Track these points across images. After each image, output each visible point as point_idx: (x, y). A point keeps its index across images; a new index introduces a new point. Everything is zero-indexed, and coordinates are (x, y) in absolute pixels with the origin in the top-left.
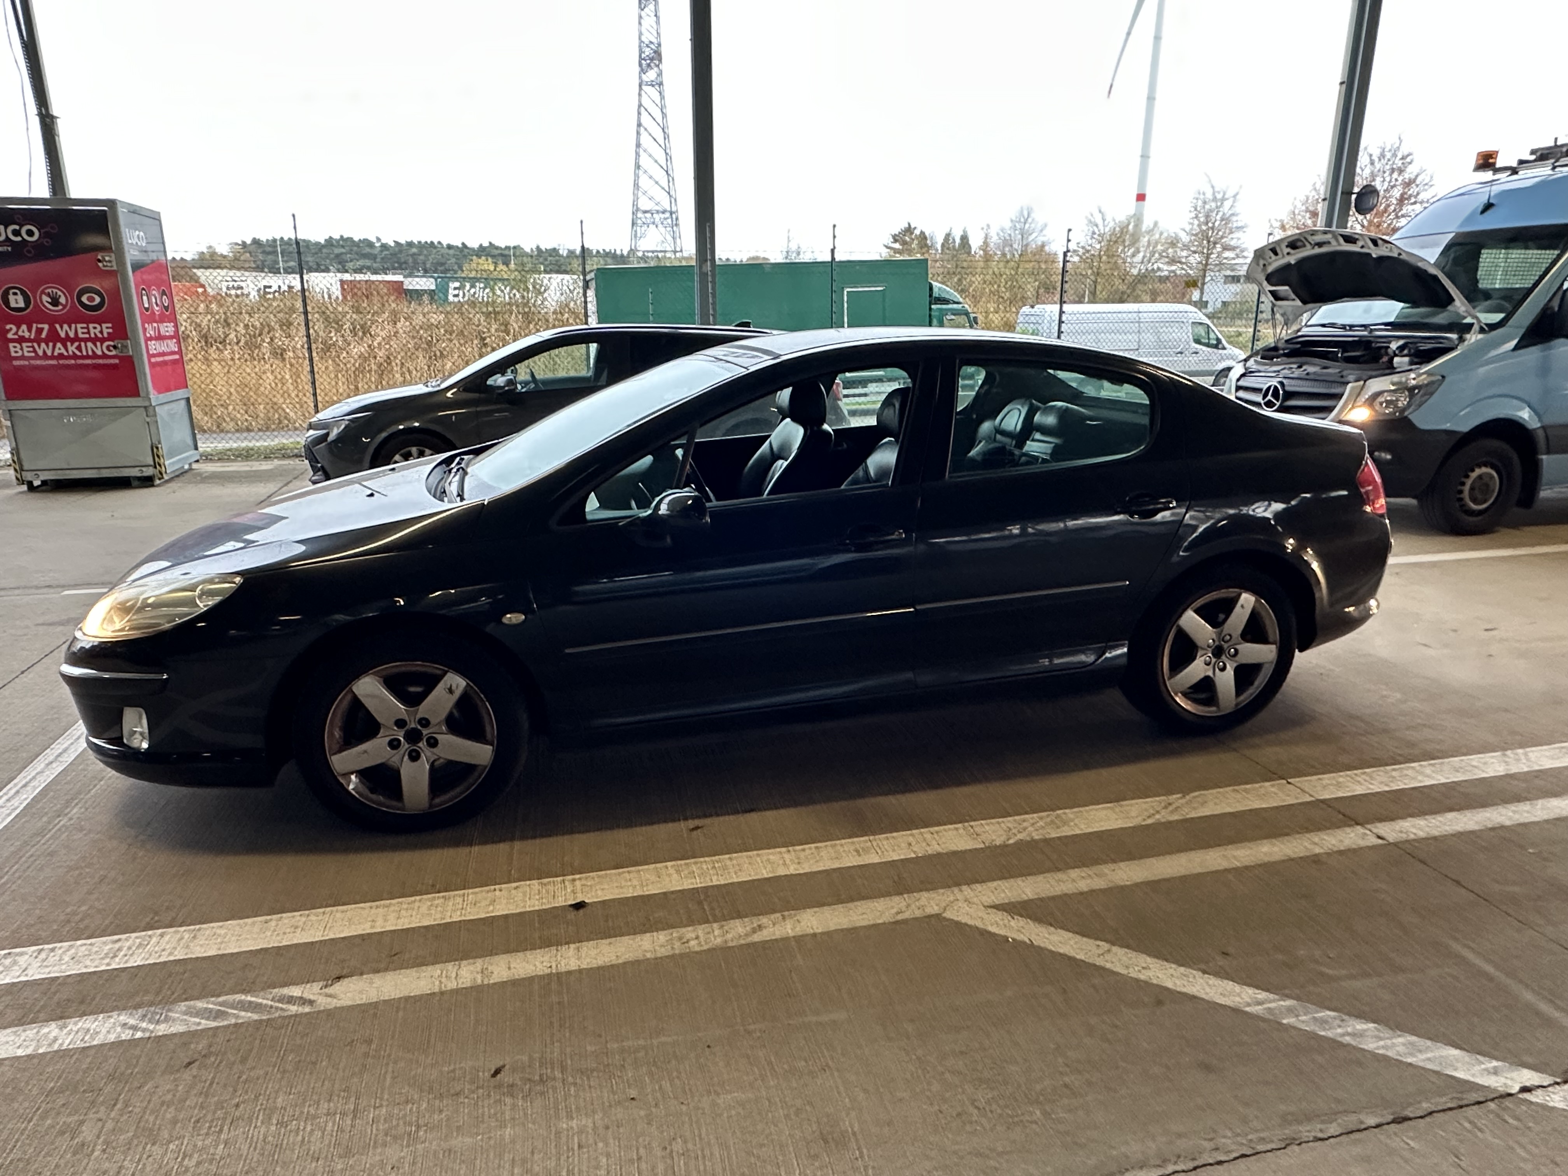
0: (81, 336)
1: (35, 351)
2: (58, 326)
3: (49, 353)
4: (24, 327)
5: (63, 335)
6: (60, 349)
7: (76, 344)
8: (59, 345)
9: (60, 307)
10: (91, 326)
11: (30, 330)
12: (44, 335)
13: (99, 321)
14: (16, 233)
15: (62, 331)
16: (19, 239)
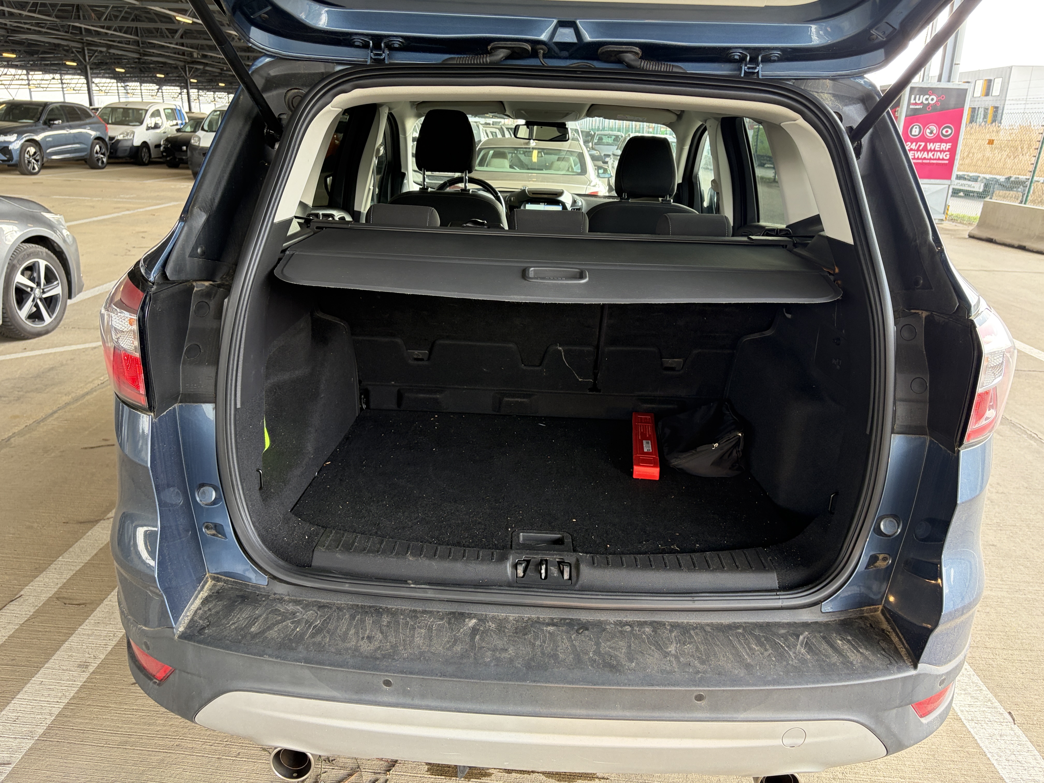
0: (936, 149)
1: (914, 156)
2: (928, 144)
3: (920, 157)
4: (914, 144)
5: (929, 148)
6: (925, 155)
7: (933, 153)
8: (926, 153)
9: (932, 135)
10: (943, 144)
11: (916, 145)
12: (921, 148)
13: (946, 142)
14: (927, 99)
15: (930, 146)
16: (927, 102)
